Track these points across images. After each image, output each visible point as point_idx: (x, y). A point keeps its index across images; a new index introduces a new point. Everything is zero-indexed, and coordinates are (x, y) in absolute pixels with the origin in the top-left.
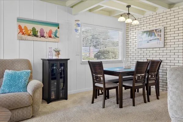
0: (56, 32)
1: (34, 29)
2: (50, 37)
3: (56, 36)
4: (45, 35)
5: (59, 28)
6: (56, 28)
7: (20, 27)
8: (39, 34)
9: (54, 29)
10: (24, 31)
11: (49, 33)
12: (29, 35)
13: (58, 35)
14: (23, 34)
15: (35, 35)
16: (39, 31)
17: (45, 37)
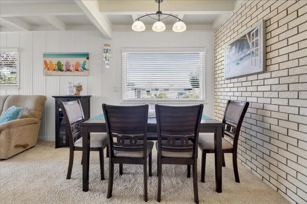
0: (84, 64)
1: (59, 64)
2: (77, 70)
3: (84, 69)
4: (71, 68)
5: (88, 58)
6: (85, 59)
7: (45, 62)
8: (64, 68)
9: (81, 60)
10: (49, 66)
11: (75, 66)
12: (55, 70)
13: (86, 67)
14: (48, 69)
15: (61, 70)
16: (64, 64)
17: (71, 71)
